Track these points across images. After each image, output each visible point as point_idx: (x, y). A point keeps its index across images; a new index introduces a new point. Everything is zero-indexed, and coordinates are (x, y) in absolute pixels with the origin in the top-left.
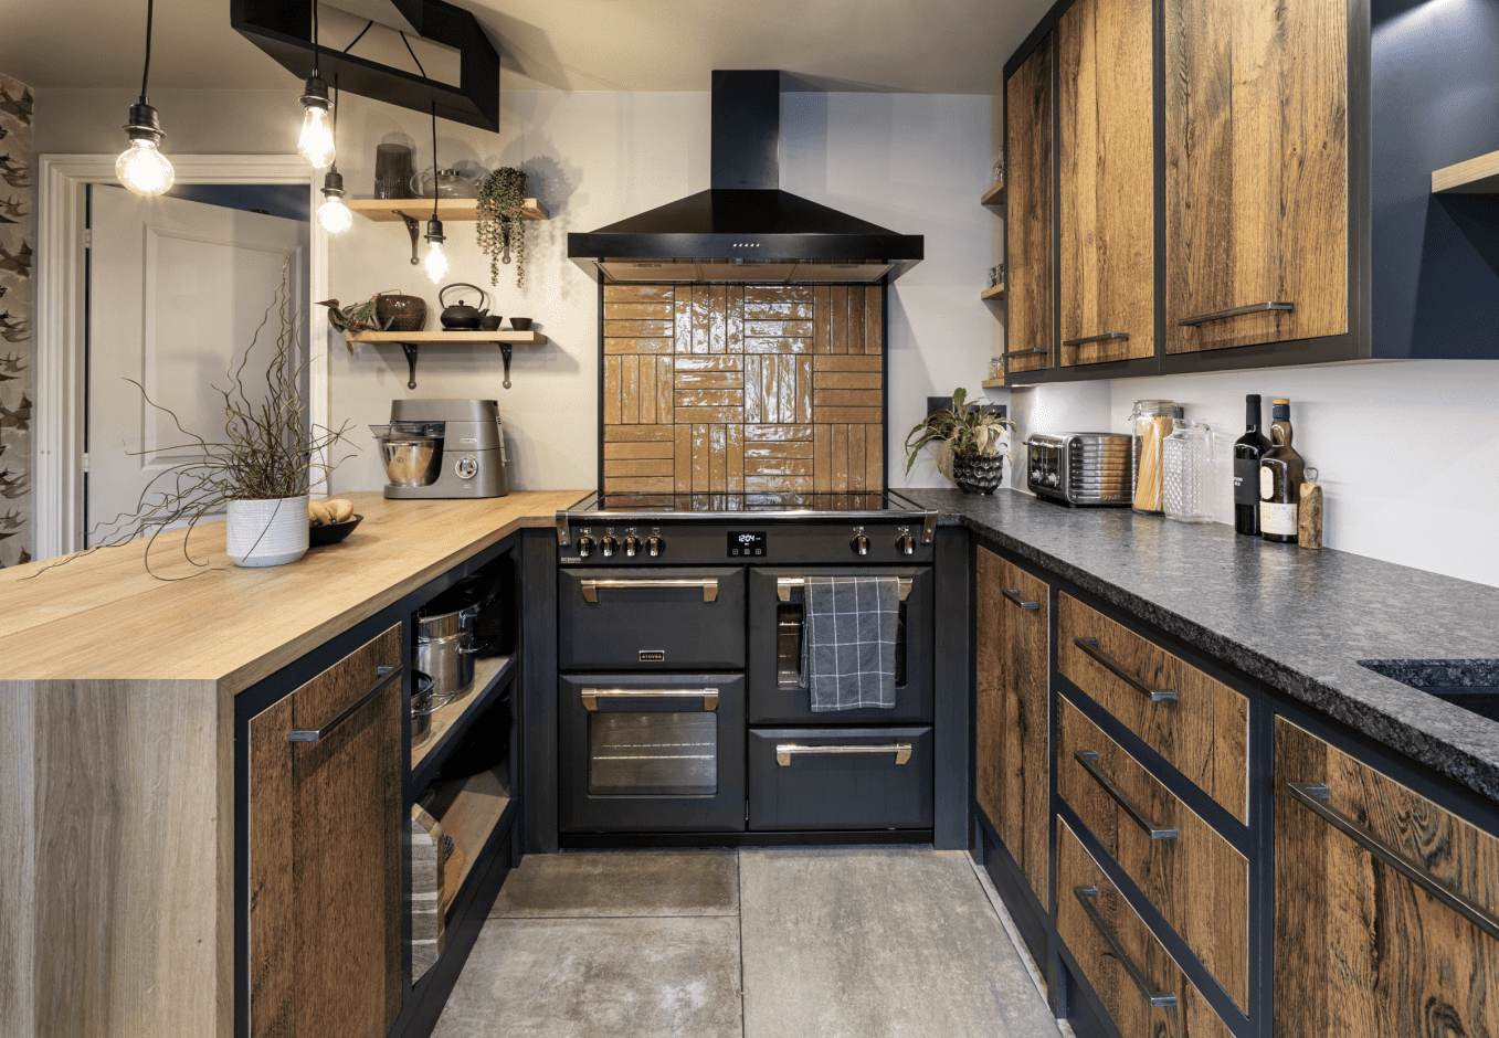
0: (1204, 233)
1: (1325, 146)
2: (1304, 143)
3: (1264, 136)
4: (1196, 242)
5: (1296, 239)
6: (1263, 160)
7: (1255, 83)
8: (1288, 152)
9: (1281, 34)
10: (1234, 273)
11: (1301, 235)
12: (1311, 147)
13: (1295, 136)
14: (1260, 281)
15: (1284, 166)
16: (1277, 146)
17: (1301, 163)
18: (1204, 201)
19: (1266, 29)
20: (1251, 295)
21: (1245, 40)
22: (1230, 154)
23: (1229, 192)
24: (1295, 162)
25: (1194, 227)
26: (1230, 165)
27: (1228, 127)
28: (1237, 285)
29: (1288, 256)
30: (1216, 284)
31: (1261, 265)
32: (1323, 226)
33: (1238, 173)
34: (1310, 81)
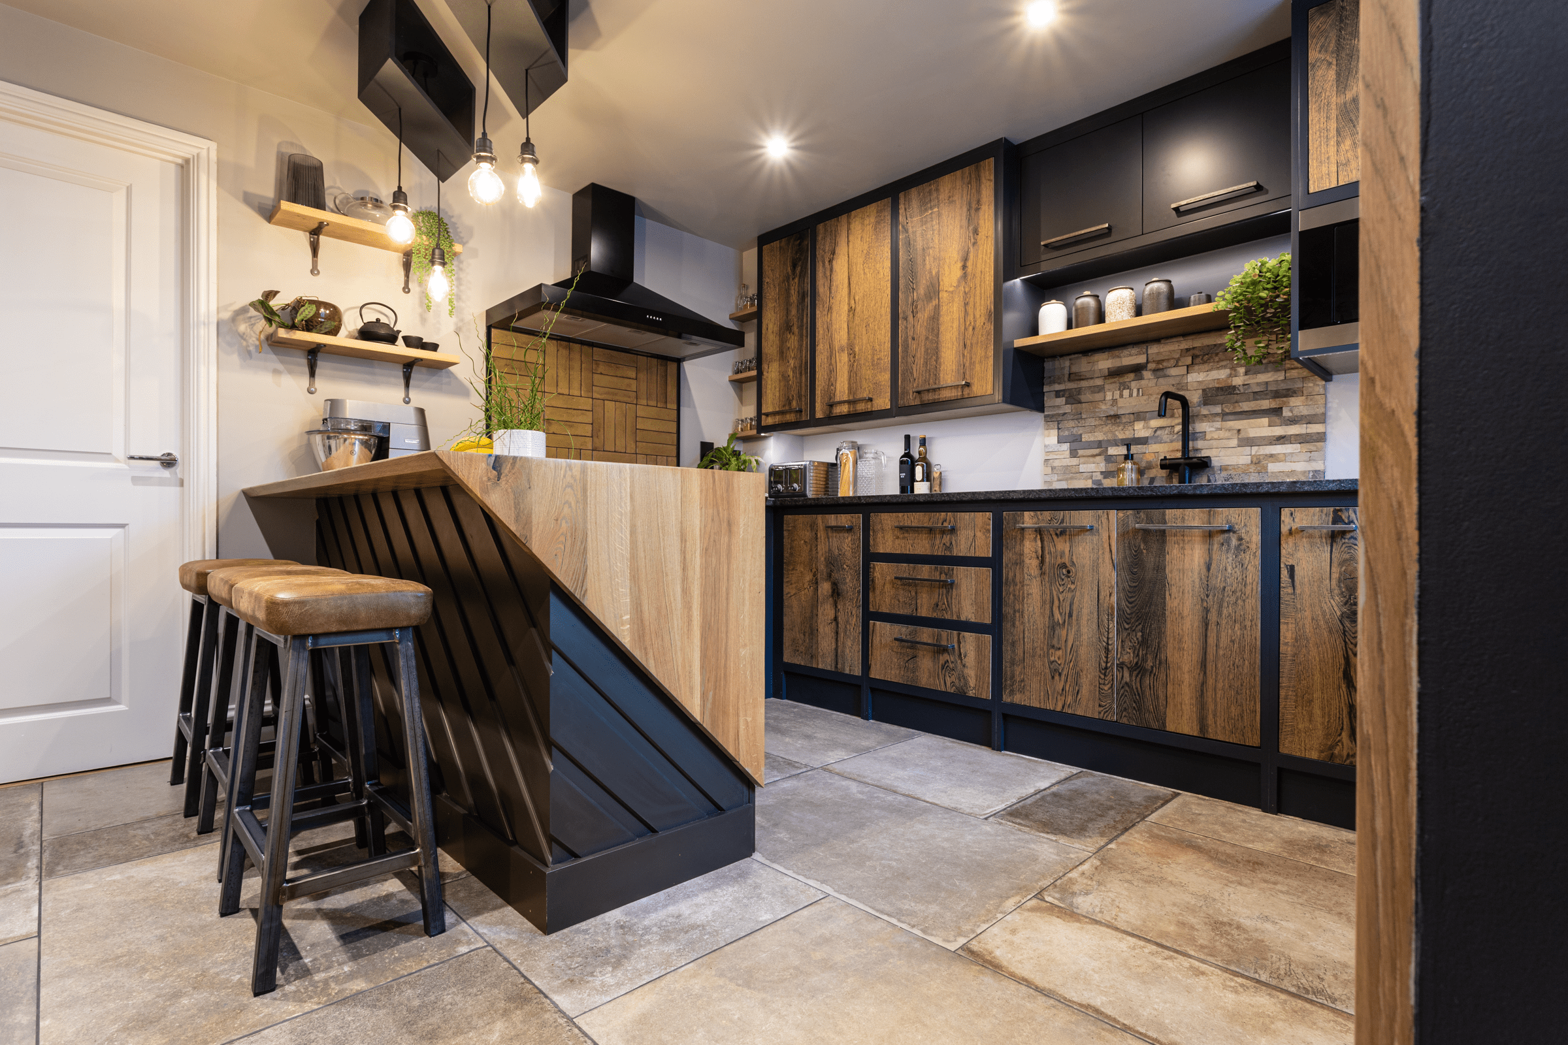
0: (923, 353)
1: (984, 324)
2: (975, 321)
3: (956, 315)
4: (918, 355)
5: (971, 358)
6: (956, 325)
7: (952, 292)
8: (968, 323)
9: (965, 276)
10: (940, 370)
11: (974, 357)
12: (978, 324)
13: (971, 318)
14: (954, 374)
15: (966, 329)
16: (962, 320)
17: (974, 329)
18: (923, 338)
19: (957, 272)
20: (949, 380)
21: (947, 273)
22: (938, 320)
23: (937, 335)
24: (971, 328)
25: (918, 350)
26: (938, 324)
27: (937, 308)
28: (941, 375)
29: (967, 364)
30: (930, 375)
31: (954, 367)
32: (983, 354)
33: (942, 329)
34: (978, 298)
